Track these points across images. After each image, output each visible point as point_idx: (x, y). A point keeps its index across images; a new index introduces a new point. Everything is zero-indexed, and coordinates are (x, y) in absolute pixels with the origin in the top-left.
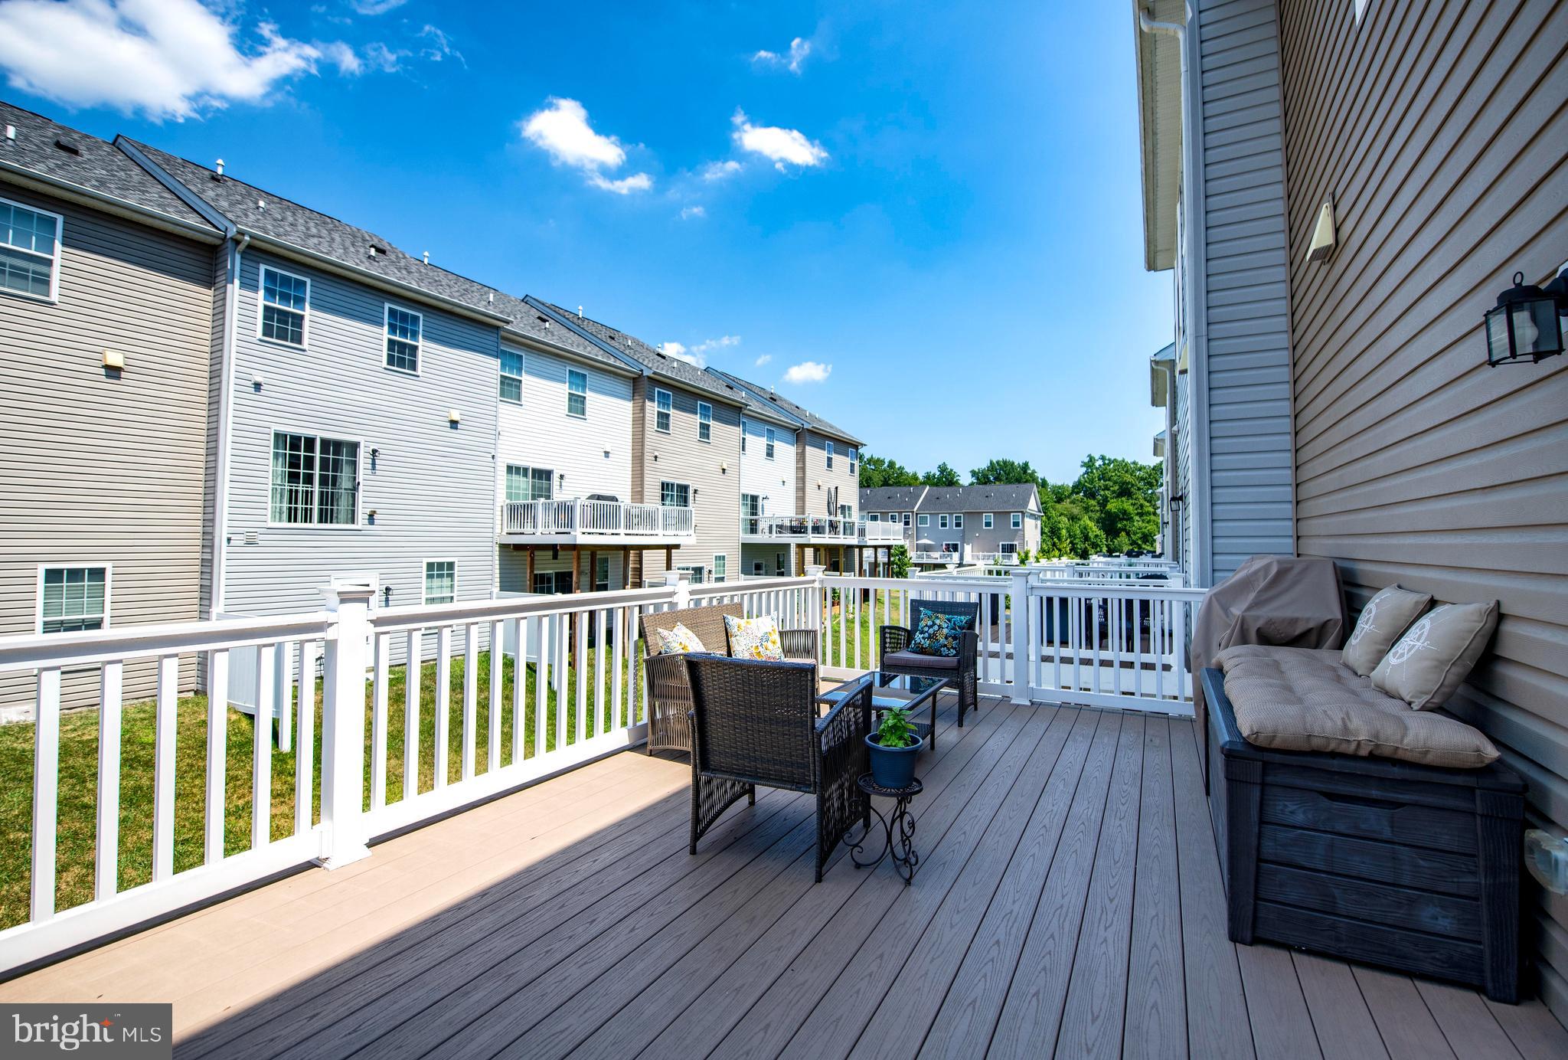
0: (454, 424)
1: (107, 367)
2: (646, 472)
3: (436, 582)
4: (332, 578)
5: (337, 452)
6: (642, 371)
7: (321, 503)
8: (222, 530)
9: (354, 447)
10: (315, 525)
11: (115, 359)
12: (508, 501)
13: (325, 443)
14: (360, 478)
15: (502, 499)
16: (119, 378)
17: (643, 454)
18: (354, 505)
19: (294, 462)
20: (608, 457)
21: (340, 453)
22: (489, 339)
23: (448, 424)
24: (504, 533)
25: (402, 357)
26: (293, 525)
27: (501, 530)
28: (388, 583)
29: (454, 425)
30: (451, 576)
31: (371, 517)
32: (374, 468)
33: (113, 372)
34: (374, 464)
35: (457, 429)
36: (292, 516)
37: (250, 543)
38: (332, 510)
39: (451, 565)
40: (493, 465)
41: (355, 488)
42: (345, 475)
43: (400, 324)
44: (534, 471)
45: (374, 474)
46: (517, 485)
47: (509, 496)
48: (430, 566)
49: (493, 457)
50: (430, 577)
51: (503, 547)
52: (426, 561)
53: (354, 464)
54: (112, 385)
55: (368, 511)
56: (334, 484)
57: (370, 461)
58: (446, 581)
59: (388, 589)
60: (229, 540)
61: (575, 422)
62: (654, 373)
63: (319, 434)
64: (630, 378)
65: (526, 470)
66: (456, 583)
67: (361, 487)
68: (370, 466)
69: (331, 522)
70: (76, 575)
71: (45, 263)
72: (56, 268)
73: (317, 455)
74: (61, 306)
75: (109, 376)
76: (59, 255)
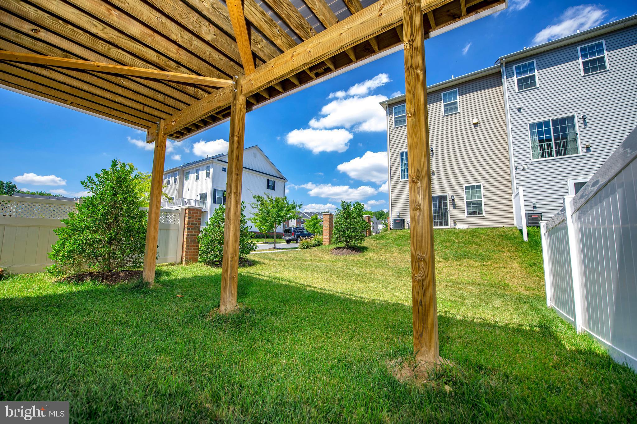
1: (474, 124)
4: (568, 180)
5: (563, 123)
7: (556, 148)
8: (513, 166)
9: (571, 118)
10: (555, 157)
11: (475, 121)
13: (555, 122)
14: (578, 132)
16: (478, 126)
18: (576, 145)
19: (540, 133)
25: (594, 66)
26: (544, 159)
31: (588, 148)
32: (585, 125)
33: (476, 125)
36: (543, 155)
37: (524, 169)
38: (564, 150)
42: (568, 132)
43: (591, 51)
45: (587, 127)
53: (574, 126)
54: (477, 129)
55: (585, 146)
56: (563, 138)
57: (582, 122)
60: (516, 169)
63: (550, 119)
67: (578, 136)
68: (582, 125)
69: (565, 154)
70: (473, 187)
71: (456, 103)
72: (458, 103)
73: (551, 128)
74: (461, 112)
75: (475, 127)
76: (458, 99)
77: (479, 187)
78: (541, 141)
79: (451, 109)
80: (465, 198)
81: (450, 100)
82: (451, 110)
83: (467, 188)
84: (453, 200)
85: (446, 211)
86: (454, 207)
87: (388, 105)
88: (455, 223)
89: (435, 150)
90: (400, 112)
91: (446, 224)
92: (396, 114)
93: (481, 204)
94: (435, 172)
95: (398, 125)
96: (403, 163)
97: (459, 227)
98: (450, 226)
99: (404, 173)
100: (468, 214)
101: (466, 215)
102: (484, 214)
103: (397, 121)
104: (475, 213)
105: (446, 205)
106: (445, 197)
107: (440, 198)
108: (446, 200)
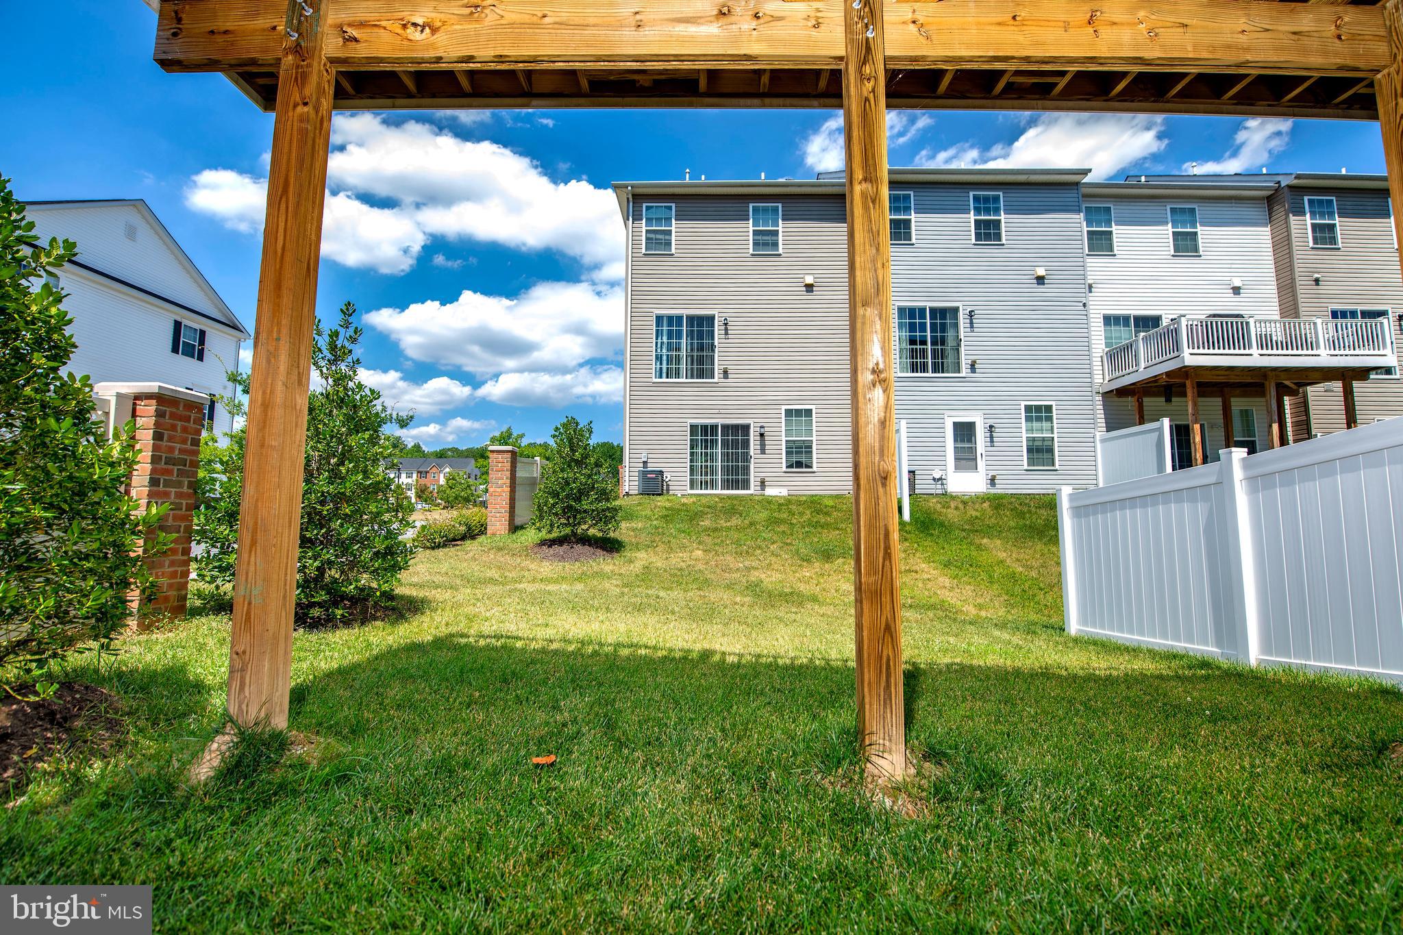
0: (1040, 280)
1: (806, 286)
2: (1300, 300)
3: (1036, 425)
4: (946, 417)
5: (943, 316)
6: (1279, 182)
7: (934, 358)
9: (955, 310)
10: (930, 374)
11: (809, 280)
12: (1107, 348)
13: (934, 311)
14: (962, 335)
16: (812, 291)
17: (1293, 279)
18: (958, 358)
19: (912, 327)
20: (1239, 294)
21: (944, 317)
22: (1069, 196)
23: (1035, 281)
24: (1106, 382)
25: (988, 232)
26: (915, 375)
27: (1102, 377)
28: (991, 422)
30: (1050, 419)
31: (973, 367)
32: (972, 327)
33: (809, 287)
34: (971, 323)
35: (1044, 284)
36: (914, 368)
38: (942, 363)
39: (1049, 409)
40: (1085, 313)
41: (959, 345)
42: (950, 334)
43: (985, 205)
44: (1137, 319)
45: (973, 332)
46: (1118, 335)
47: (1108, 343)
48: (1028, 409)
49: (1084, 305)
50: (1028, 419)
52: (1023, 404)
53: (956, 326)
54: (811, 296)
55: (970, 362)
56: (943, 343)
57: (968, 321)
58: (1046, 425)
59: (991, 427)
61: (1185, 264)
62: (1298, 177)
63: (927, 305)
64: (1261, 198)
65: (1126, 318)
66: (1055, 426)
67: (963, 343)
68: (968, 325)
69: (943, 372)
70: (798, 413)
71: (776, 233)
72: (780, 234)
73: (928, 321)
74: (784, 255)
75: (807, 291)
76: (781, 226)
77: (809, 413)
78: (912, 341)
79: (766, 242)
80: (783, 433)
81: (766, 224)
82: (766, 244)
83: (789, 413)
84: (762, 435)
85: (746, 458)
86: (763, 451)
87: (633, 195)
88: (763, 484)
89: (730, 323)
90: (659, 220)
91: (746, 484)
92: (649, 220)
93: (811, 447)
94: (729, 371)
95: (651, 249)
96: (659, 341)
97: (770, 492)
98: (753, 489)
99: (661, 364)
100: (787, 467)
101: (784, 469)
102: (815, 469)
103: (652, 239)
104: (799, 464)
105: (746, 444)
106: (746, 428)
107: (736, 428)
108: (748, 434)
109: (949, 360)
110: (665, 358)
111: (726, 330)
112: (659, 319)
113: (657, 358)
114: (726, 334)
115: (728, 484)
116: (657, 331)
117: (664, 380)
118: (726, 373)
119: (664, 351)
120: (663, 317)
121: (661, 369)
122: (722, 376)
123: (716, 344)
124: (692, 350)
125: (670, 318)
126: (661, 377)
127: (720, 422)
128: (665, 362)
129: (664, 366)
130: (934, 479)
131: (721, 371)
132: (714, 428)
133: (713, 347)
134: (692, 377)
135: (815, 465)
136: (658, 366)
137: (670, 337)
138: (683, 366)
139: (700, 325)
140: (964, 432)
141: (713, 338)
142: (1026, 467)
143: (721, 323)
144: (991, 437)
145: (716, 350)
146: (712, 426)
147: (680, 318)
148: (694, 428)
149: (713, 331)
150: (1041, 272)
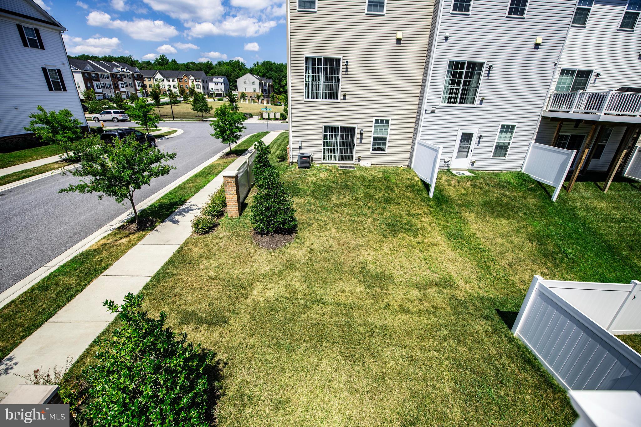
1: (397, 39)
3: (504, 134)
4: (459, 129)
7: (461, 95)
8: (424, 107)
9: (482, 65)
10: (457, 105)
11: (400, 35)
12: (556, 92)
13: (469, 64)
14: (481, 82)
15: (552, 90)
16: (400, 43)
18: (475, 95)
19: (454, 75)
21: (475, 68)
23: (534, 46)
24: (547, 111)
25: (518, 7)
26: (449, 105)
28: (481, 133)
29: (537, 47)
30: (512, 132)
31: (481, 101)
33: (399, 41)
34: (489, 73)
35: (538, 49)
36: (449, 100)
37: (433, 112)
38: (465, 97)
39: (513, 127)
40: (553, 70)
41: (477, 87)
42: (474, 80)
44: (579, 72)
46: (564, 81)
47: (557, 88)
48: (503, 126)
49: (555, 65)
50: (501, 132)
51: (544, 118)
52: (501, 124)
53: (479, 74)
54: (399, 47)
55: (481, 98)
56: (469, 85)
57: (487, 72)
58: (509, 135)
59: (481, 136)
60: (426, 111)
63: (468, 60)
65: (573, 71)
66: (513, 136)
67: (480, 86)
68: (487, 75)
69: (464, 103)
70: (382, 121)
73: (465, 71)
74: (386, 15)
75: (397, 43)
77: (387, 122)
78: (453, 83)
80: (373, 133)
82: (376, 7)
83: (377, 121)
84: (361, 134)
85: (352, 145)
86: (361, 142)
88: (359, 159)
89: (349, 64)
91: (351, 158)
93: (386, 140)
94: (347, 96)
95: (302, 8)
96: (307, 74)
97: (363, 163)
98: (355, 161)
101: (371, 151)
102: (386, 152)
104: (379, 149)
105: (353, 137)
106: (353, 129)
107: (348, 129)
108: (354, 132)
109: (470, 96)
110: (310, 85)
111: (347, 68)
112: (307, 59)
113: (306, 84)
114: (347, 71)
115: (341, 158)
116: (306, 67)
117: (310, 100)
118: (345, 96)
119: (310, 80)
120: (309, 58)
121: (308, 92)
122: (342, 98)
123: (340, 77)
124: (326, 80)
125: (314, 59)
126: (308, 98)
127: (340, 125)
128: (310, 88)
129: (310, 91)
130: (445, 162)
131: (342, 96)
132: (337, 128)
133: (338, 80)
134: (326, 98)
135: (386, 150)
136: (307, 91)
137: (313, 72)
138: (321, 91)
139: (332, 64)
140: (467, 137)
141: (338, 74)
142: (491, 157)
143: (344, 64)
144: (479, 141)
145: (340, 81)
146: (335, 127)
147: (320, 59)
148: (326, 129)
149: (339, 69)
150: (539, 40)
